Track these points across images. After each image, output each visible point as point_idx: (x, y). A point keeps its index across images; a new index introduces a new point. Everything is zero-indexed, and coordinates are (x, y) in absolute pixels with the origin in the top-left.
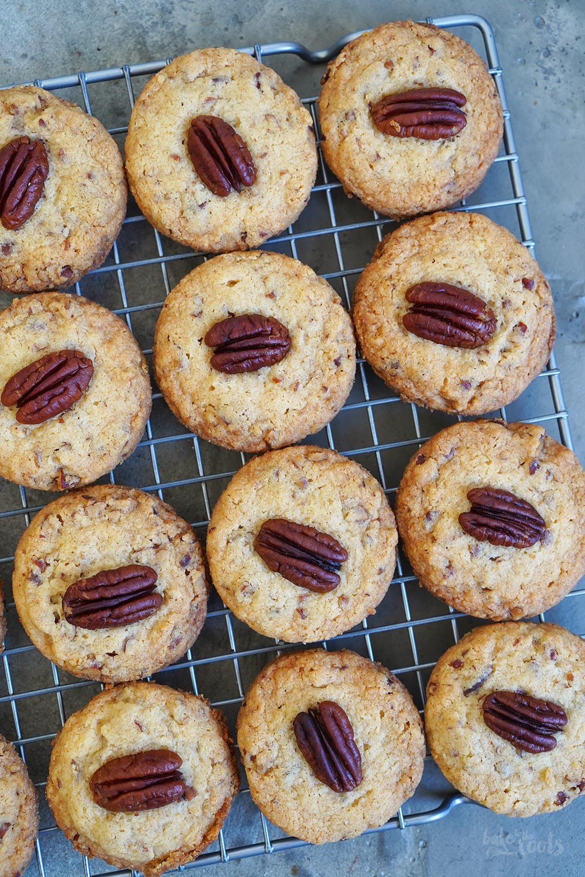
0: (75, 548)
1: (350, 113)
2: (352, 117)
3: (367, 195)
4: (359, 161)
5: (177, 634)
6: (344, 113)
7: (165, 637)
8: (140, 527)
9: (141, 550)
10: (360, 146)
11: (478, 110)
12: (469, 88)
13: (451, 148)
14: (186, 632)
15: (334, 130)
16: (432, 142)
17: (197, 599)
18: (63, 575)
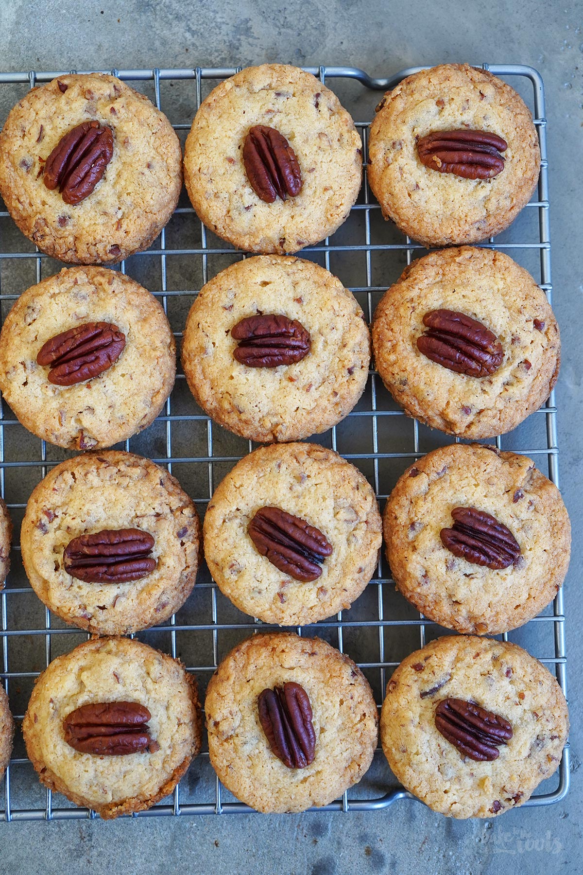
0: (84, 505)
1: (398, 143)
2: (399, 147)
3: (402, 220)
4: (399, 188)
5: (164, 599)
6: (391, 142)
7: (152, 600)
8: (145, 495)
9: (143, 516)
10: (402, 174)
11: (517, 157)
12: (512, 135)
13: (486, 189)
14: (173, 598)
15: (380, 156)
16: (469, 180)
17: (188, 569)
18: (68, 528)
